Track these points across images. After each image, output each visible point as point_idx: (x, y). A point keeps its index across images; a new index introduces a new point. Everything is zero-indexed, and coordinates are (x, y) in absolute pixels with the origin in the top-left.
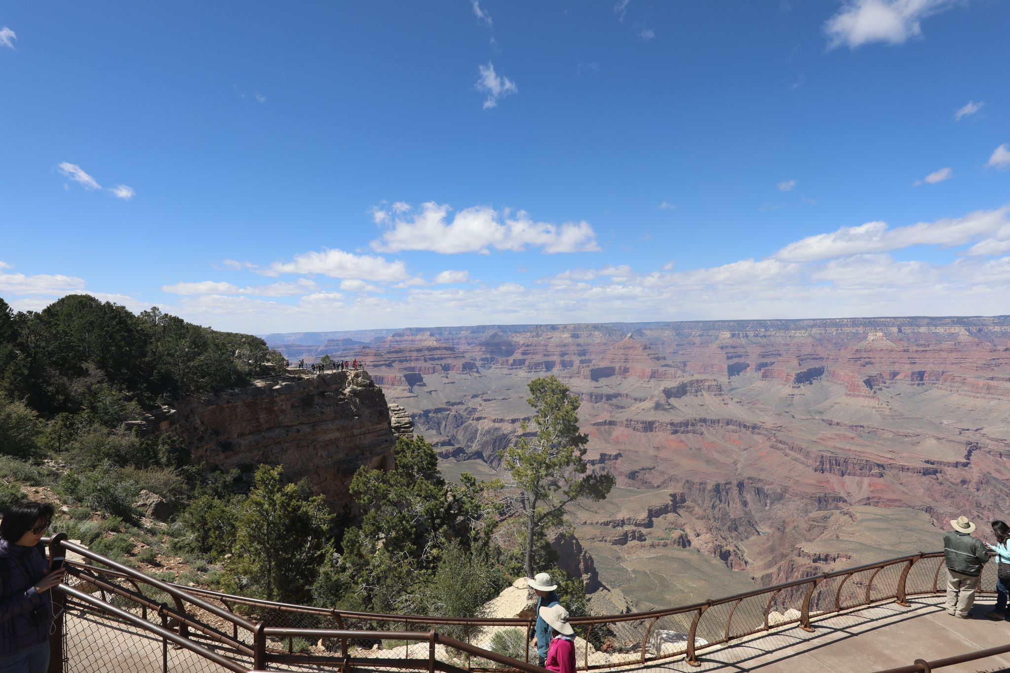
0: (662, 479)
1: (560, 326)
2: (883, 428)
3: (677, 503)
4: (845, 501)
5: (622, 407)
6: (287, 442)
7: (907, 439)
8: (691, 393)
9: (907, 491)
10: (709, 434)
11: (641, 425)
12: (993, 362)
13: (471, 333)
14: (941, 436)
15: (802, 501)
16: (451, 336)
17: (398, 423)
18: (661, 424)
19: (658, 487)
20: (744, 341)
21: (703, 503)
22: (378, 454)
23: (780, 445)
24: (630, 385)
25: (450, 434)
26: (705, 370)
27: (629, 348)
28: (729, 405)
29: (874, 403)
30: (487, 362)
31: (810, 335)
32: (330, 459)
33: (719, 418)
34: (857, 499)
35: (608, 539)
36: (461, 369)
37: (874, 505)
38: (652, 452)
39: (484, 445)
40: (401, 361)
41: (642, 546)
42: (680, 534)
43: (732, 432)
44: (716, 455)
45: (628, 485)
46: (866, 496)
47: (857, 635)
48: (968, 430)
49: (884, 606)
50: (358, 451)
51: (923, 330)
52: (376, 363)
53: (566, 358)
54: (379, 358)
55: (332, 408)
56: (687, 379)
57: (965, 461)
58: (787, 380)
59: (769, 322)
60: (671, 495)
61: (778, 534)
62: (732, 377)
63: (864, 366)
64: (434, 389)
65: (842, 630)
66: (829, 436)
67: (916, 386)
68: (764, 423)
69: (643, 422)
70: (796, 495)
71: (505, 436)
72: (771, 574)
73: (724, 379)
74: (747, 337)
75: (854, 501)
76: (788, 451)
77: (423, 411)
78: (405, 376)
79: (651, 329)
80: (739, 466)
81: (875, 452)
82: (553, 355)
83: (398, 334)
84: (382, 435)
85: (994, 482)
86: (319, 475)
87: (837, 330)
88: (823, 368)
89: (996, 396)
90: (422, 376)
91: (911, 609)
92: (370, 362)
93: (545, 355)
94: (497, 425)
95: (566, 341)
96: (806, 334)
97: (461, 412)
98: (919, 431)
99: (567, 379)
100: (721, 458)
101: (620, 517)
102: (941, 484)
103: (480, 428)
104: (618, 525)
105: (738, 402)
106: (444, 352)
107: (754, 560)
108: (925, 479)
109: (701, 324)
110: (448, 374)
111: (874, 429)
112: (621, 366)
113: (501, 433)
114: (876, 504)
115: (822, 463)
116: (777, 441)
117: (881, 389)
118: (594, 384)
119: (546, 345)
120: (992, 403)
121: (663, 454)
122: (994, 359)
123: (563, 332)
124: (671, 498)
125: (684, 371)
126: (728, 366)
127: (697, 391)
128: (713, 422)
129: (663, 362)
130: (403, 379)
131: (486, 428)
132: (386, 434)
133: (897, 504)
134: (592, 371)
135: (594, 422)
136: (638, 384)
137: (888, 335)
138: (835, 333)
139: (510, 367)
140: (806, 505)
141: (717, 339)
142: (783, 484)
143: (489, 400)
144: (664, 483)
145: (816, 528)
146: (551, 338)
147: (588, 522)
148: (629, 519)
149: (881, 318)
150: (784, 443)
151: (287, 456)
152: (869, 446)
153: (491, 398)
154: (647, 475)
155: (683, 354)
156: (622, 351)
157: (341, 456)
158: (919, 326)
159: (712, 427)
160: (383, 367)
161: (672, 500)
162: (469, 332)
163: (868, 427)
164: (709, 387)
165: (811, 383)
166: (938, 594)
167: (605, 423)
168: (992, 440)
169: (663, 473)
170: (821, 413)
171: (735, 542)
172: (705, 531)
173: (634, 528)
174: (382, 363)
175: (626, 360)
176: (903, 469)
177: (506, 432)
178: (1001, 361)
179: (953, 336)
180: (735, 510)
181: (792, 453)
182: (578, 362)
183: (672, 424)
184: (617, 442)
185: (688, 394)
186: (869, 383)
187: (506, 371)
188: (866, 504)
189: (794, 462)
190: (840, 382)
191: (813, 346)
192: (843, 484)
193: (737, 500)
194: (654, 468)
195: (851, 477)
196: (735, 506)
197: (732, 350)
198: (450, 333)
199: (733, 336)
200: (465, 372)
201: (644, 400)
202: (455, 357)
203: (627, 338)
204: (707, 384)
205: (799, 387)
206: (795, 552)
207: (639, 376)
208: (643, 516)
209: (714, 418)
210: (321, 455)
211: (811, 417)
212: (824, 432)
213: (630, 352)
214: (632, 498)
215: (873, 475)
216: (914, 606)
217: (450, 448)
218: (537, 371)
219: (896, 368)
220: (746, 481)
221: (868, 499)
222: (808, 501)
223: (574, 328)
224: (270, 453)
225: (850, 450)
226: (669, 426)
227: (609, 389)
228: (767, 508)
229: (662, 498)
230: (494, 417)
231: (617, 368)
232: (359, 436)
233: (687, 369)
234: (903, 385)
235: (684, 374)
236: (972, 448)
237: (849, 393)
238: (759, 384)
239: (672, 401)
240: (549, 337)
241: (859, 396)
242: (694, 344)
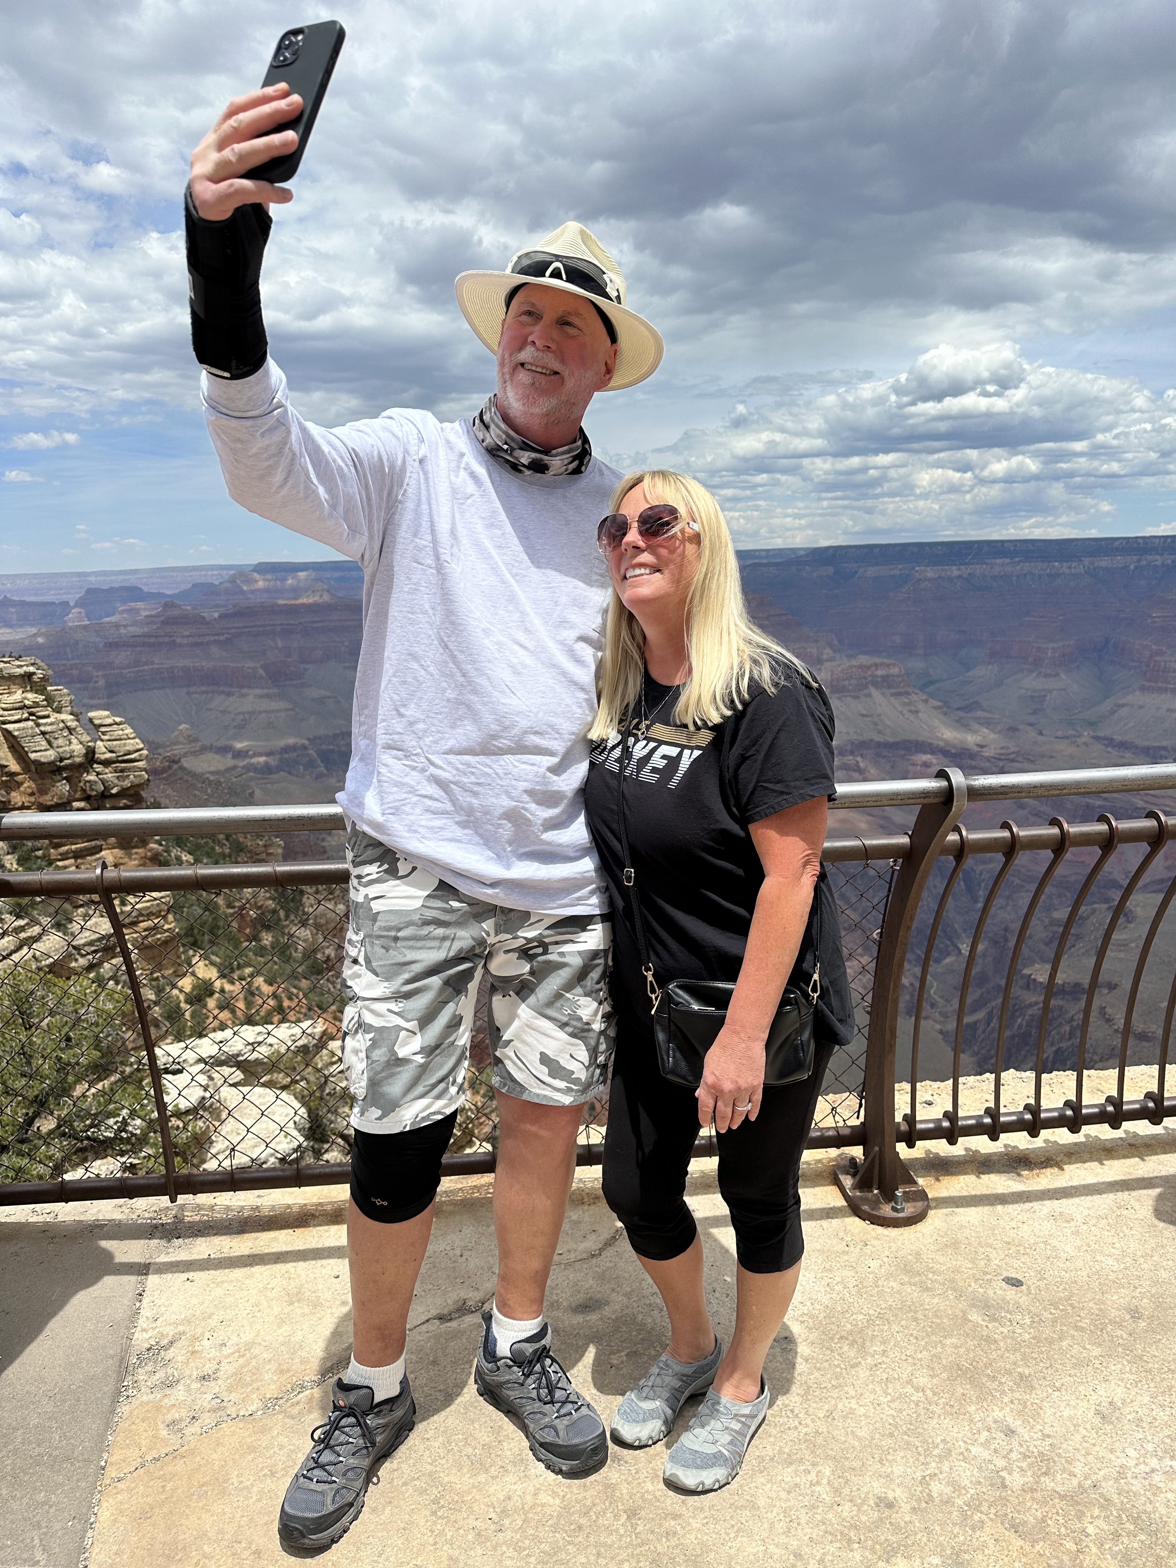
17: (111, 752)
20: (959, 585)
26: (876, 644)
28: (920, 715)
31: (1087, 571)
58: (1034, 662)
61: (996, 953)
62: (929, 659)
73: (912, 663)
74: (965, 575)
78: (265, 667)
83: (243, 576)
87: (1139, 559)
88: (1106, 636)
96: (1079, 570)
105: (937, 708)
107: (947, 1000)
109: (874, 551)
127: (858, 688)
128: (887, 745)
138: (1132, 567)
140: (1051, 898)
159: (884, 757)
164: (885, 678)
170: (1092, 724)
190: (1133, 665)
205: (1057, 675)
209: (891, 740)
221: (1161, 881)
238: (983, 672)
241: (1166, 690)
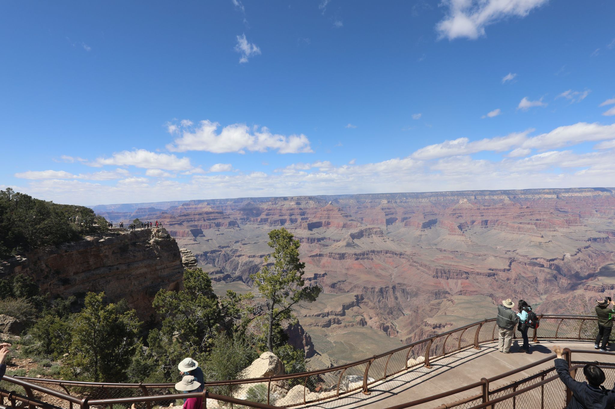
0: (350, 287)
1: (289, 198)
2: (467, 252)
3: (359, 300)
4: (449, 293)
5: (327, 246)
6: (110, 277)
7: (480, 257)
8: (366, 236)
9: (480, 286)
10: (377, 260)
11: (338, 256)
12: (521, 214)
13: (234, 203)
14: (496, 255)
15: (427, 295)
16: (221, 205)
17: (187, 261)
18: (349, 255)
19: (348, 292)
20: (394, 205)
21: (374, 299)
22: (173, 281)
23: (415, 264)
24: (330, 232)
25: (221, 266)
26: (373, 222)
27: (330, 210)
28: (387, 242)
29: (463, 238)
30: (244, 220)
31: (430, 201)
32: (140, 286)
33: (382, 249)
34: (455, 292)
35: (320, 324)
36: (228, 225)
37: (464, 295)
38: (344, 271)
39: (243, 272)
40: (188, 221)
41: (340, 327)
42: (361, 318)
43: (389, 257)
44: (380, 271)
45: (331, 291)
46: (460, 290)
47: (454, 367)
48: (510, 251)
49: (468, 350)
50: (160, 280)
51: (487, 197)
52: (171, 223)
53: (293, 217)
54: (173, 220)
55: (141, 252)
56: (363, 227)
57: (508, 268)
58: (418, 227)
59: (408, 194)
60: (355, 296)
61: (414, 314)
62: (389, 226)
63: (458, 218)
64: (210, 238)
65: (446, 366)
66: (440, 257)
67: (484, 228)
68: (406, 251)
69: (339, 254)
70: (424, 292)
71: (256, 266)
72: (411, 337)
73: (384, 227)
74: (396, 202)
75: (453, 293)
76: (419, 267)
77: (204, 252)
78: (191, 231)
79: (342, 199)
80: (393, 276)
81: (464, 265)
82: (285, 215)
83: (186, 204)
84: (177, 269)
85: (522, 279)
86: (133, 297)
87: (444, 198)
88: (437, 219)
89: (522, 233)
90: (202, 230)
91: (481, 350)
92: (167, 222)
93: (280, 216)
94: (251, 259)
95: (293, 207)
96: (428, 201)
97: (228, 252)
98: (486, 253)
99: (294, 230)
100: (383, 273)
101: (326, 311)
102: (497, 281)
103: (240, 261)
104: (325, 316)
105: (392, 240)
106: (216, 215)
107: (402, 330)
108: (489, 279)
109: (371, 196)
110: (219, 228)
111: (463, 253)
112: (325, 221)
113: (253, 264)
114: (465, 294)
115: (437, 273)
116: (413, 262)
117: (466, 231)
118: (310, 232)
119: (281, 210)
120: (521, 236)
121: (350, 272)
122: (522, 213)
123: (291, 201)
124: (356, 298)
125: (362, 223)
126: (386, 219)
127: (369, 235)
128: (378, 252)
129: (350, 218)
130: (190, 232)
131: (244, 261)
132: (178, 268)
133: (475, 293)
134: (309, 224)
135: (310, 255)
136: (336, 232)
137: (469, 200)
138: (442, 200)
139: (259, 223)
140: (429, 297)
141: (380, 204)
142: (417, 286)
143: (246, 244)
144: (351, 289)
145: (434, 310)
146: (283, 205)
147: (308, 315)
148: (332, 312)
149: (466, 191)
150: (417, 263)
151: (110, 285)
152: (460, 262)
153: (247, 243)
154: (342, 285)
155: (361, 213)
156: (326, 212)
157: (148, 284)
158: (485, 195)
159: (378, 255)
160: (176, 226)
161: (356, 299)
162: (232, 202)
163: (460, 252)
164: (376, 232)
165: (431, 228)
166: (495, 341)
167: (316, 255)
168: (522, 256)
169: (350, 283)
170: (436, 245)
171: (391, 321)
172: (375, 315)
173: (335, 317)
174: (176, 222)
175: (328, 218)
176: (478, 274)
177: (257, 263)
178: (525, 213)
179: (502, 201)
180: (391, 302)
181: (421, 268)
182: (300, 219)
183: (355, 254)
184: (324, 266)
185: (364, 237)
186: (460, 227)
187: (256, 226)
188: (460, 295)
189: (422, 273)
190: (445, 227)
191: (431, 207)
192: (448, 284)
193: (392, 297)
194: (345, 281)
195: (452, 280)
196: (391, 300)
197: (388, 210)
198: (220, 203)
199: (389, 202)
200: (231, 227)
201: (339, 241)
202: (224, 218)
203: (329, 204)
204: (375, 230)
205: (424, 230)
206: (424, 324)
207: (336, 227)
208: (339, 309)
209: (379, 250)
210: (134, 284)
211: (430, 247)
212: (438, 256)
213: (331, 212)
214: (333, 299)
215: (463, 278)
216: (483, 349)
217: (221, 275)
218: (275, 226)
219: (474, 218)
220: (397, 285)
221: (461, 291)
222: (431, 295)
223: (298, 199)
224: (97, 284)
225: (451, 265)
226: (354, 255)
227: (319, 235)
228: (409, 300)
229: (350, 298)
230: (249, 255)
231: (323, 222)
232: (160, 270)
233: (364, 222)
234: (478, 228)
235: (362, 225)
236: (512, 261)
237: (450, 233)
238: (403, 230)
239: (356, 241)
240: (282, 204)
241: (455, 234)
242: (367, 207)
